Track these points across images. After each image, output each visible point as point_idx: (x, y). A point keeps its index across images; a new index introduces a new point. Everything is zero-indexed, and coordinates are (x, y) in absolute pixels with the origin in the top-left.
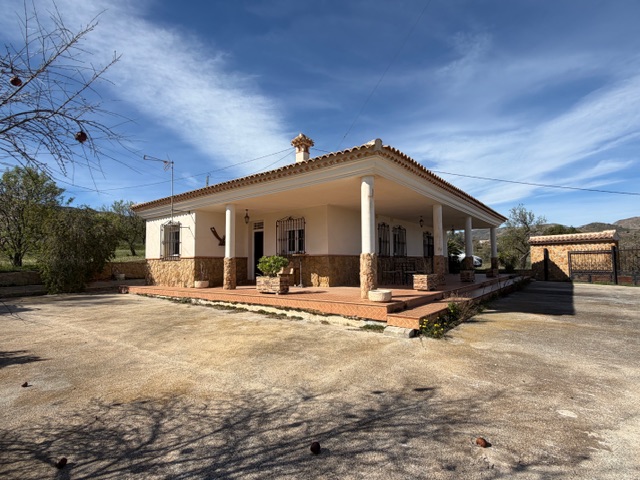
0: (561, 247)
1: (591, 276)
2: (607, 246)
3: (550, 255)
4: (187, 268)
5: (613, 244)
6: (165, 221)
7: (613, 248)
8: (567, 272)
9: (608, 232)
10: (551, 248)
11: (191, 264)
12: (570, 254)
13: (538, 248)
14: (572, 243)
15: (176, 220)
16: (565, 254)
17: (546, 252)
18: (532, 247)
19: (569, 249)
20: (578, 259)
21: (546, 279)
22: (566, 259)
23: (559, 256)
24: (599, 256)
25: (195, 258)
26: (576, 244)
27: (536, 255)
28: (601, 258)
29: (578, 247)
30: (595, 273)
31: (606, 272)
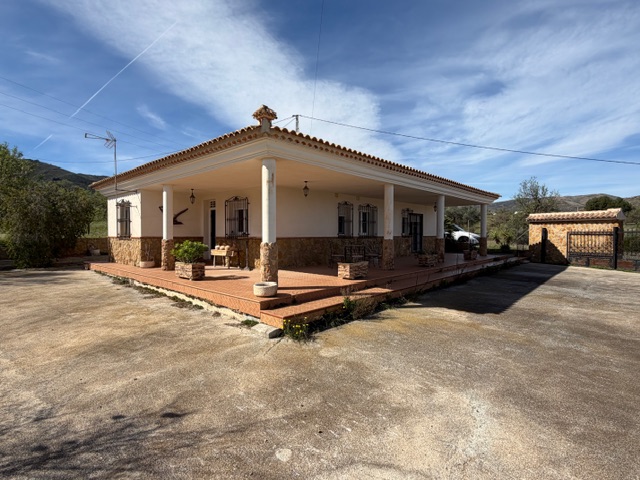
0: (560, 226)
1: (589, 259)
2: (609, 227)
3: (549, 235)
4: (136, 247)
5: (617, 225)
6: (119, 200)
7: (616, 229)
8: (565, 254)
9: (613, 210)
10: (550, 227)
11: (138, 244)
12: (570, 234)
13: (536, 226)
14: (572, 222)
15: (126, 199)
16: (564, 234)
17: (545, 232)
18: (530, 225)
19: (569, 229)
20: (577, 240)
21: (543, 262)
22: (565, 240)
23: (558, 235)
24: (601, 238)
25: (141, 238)
26: (577, 223)
27: (535, 235)
28: (602, 239)
29: (579, 227)
30: (594, 256)
31: (606, 256)
